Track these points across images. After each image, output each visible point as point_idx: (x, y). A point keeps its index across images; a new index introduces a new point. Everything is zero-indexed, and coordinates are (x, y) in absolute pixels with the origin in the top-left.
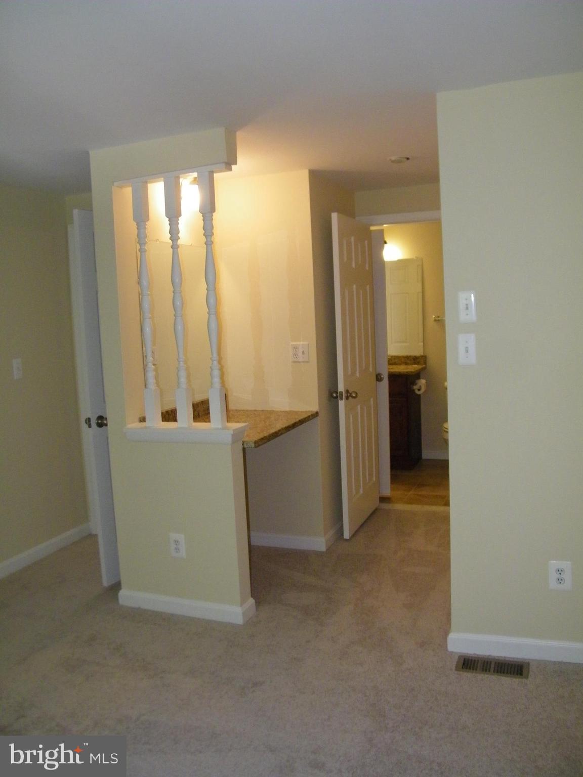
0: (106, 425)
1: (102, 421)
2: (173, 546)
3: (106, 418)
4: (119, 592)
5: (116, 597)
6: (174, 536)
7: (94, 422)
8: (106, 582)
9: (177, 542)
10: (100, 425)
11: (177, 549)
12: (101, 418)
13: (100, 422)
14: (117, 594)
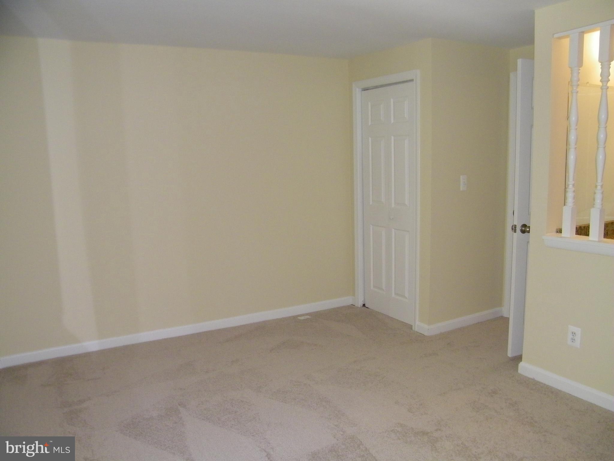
0: (529, 232)
1: (525, 228)
2: (570, 336)
3: (529, 227)
4: (519, 363)
5: (516, 368)
6: (572, 328)
7: (518, 229)
8: (510, 354)
9: (574, 334)
10: (523, 232)
11: (573, 340)
12: (524, 226)
13: (523, 229)
14: (517, 365)
